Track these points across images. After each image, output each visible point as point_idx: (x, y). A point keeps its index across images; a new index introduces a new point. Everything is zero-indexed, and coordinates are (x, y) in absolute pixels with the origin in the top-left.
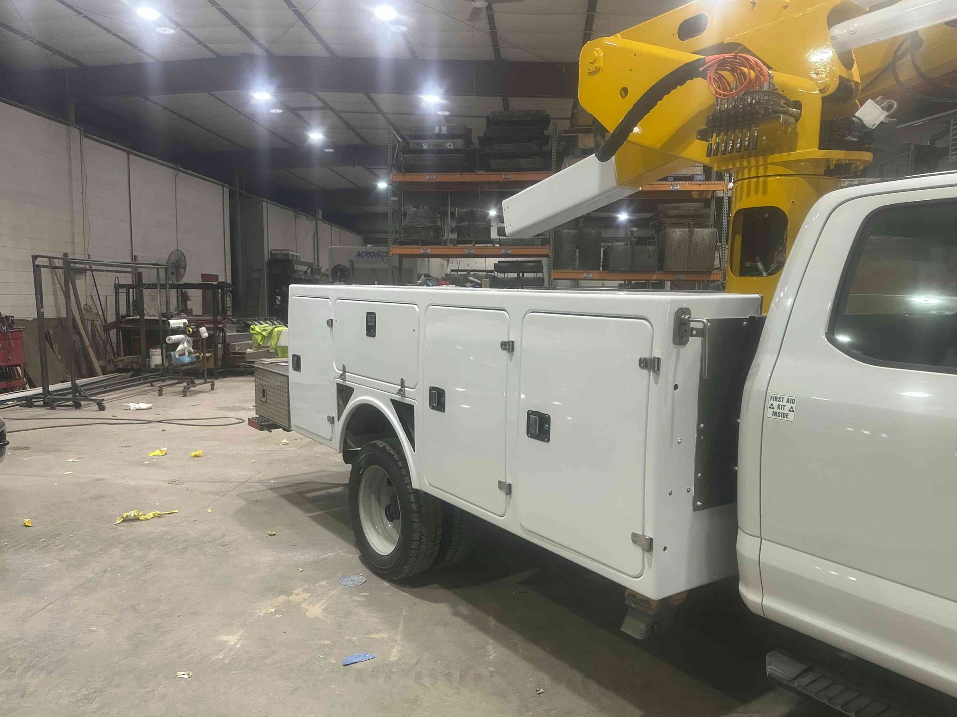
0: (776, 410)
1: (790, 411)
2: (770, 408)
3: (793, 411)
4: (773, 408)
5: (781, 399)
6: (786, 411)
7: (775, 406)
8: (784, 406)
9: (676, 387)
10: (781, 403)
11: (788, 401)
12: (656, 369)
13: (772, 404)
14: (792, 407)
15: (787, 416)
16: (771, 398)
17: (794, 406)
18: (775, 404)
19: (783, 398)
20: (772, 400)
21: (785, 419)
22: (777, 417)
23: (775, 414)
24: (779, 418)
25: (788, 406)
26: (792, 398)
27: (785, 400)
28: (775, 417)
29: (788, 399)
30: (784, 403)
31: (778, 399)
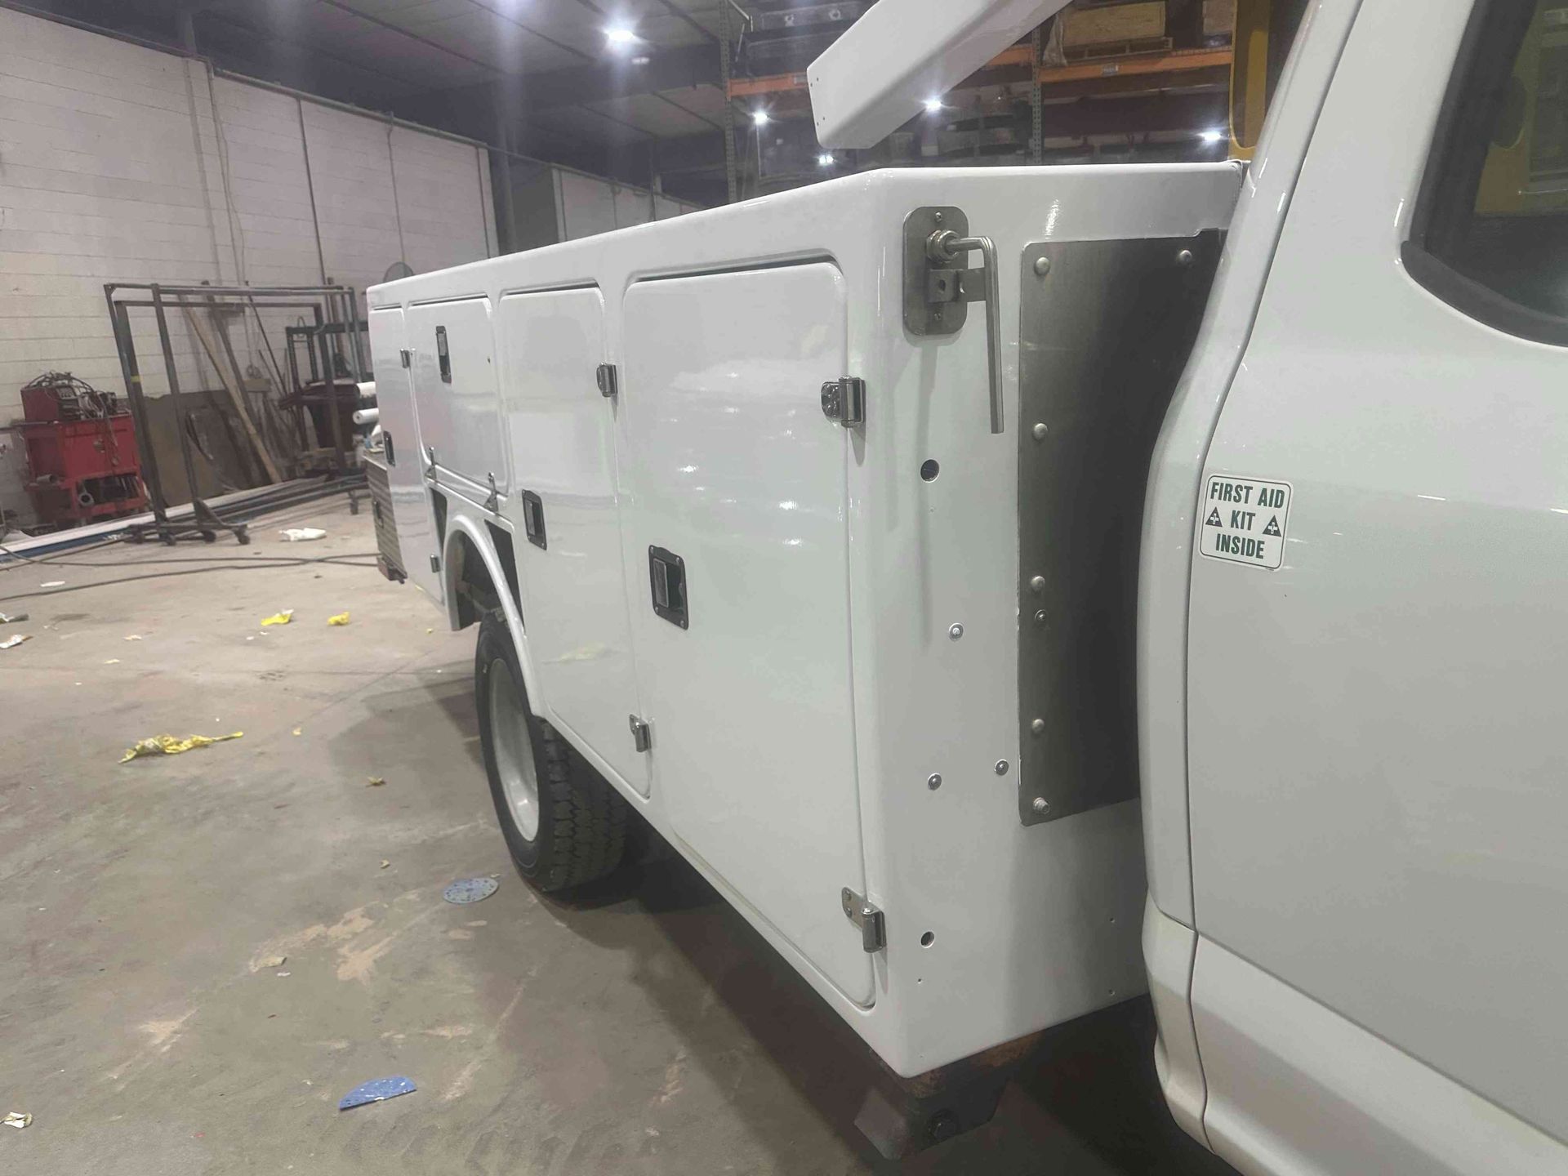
0: (1227, 529)
1: (1267, 532)
2: (1209, 522)
3: (1277, 533)
4: (1219, 524)
5: (1243, 493)
6: (1255, 533)
7: (1226, 518)
8: (1251, 515)
9: (929, 470)
10: (1241, 507)
11: (1262, 501)
12: (851, 416)
13: (1215, 511)
14: (1274, 519)
15: (1260, 549)
16: (1214, 490)
17: (1280, 514)
18: (1226, 509)
19: (1249, 488)
20: (1216, 495)
21: (1254, 559)
22: (1230, 555)
23: (1224, 543)
24: (1235, 557)
25: (1264, 514)
26: (1277, 487)
27: (1255, 495)
28: (1224, 554)
29: (1264, 491)
30: (1252, 505)
31: (1234, 493)
